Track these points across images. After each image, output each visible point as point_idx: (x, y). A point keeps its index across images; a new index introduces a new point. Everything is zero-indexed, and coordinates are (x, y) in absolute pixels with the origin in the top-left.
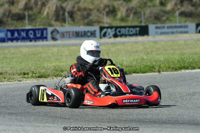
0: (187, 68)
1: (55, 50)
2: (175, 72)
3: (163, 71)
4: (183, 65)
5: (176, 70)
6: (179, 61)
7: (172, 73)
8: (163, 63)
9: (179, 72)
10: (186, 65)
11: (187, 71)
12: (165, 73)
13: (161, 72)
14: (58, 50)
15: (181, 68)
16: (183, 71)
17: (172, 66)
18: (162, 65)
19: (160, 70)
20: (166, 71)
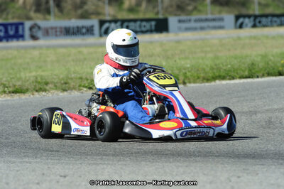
0: (223, 78)
1: (36, 53)
2: (207, 84)
3: (190, 83)
4: (217, 74)
5: (208, 80)
6: (212, 68)
7: (203, 84)
8: (189, 72)
9: (213, 83)
10: (222, 74)
11: (224, 82)
12: (192, 85)
13: (188, 85)
14: (40, 54)
15: (214, 78)
16: (218, 82)
17: (202, 75)
18: (188, 74)
19: (186, 81)
20: (194, 82)
